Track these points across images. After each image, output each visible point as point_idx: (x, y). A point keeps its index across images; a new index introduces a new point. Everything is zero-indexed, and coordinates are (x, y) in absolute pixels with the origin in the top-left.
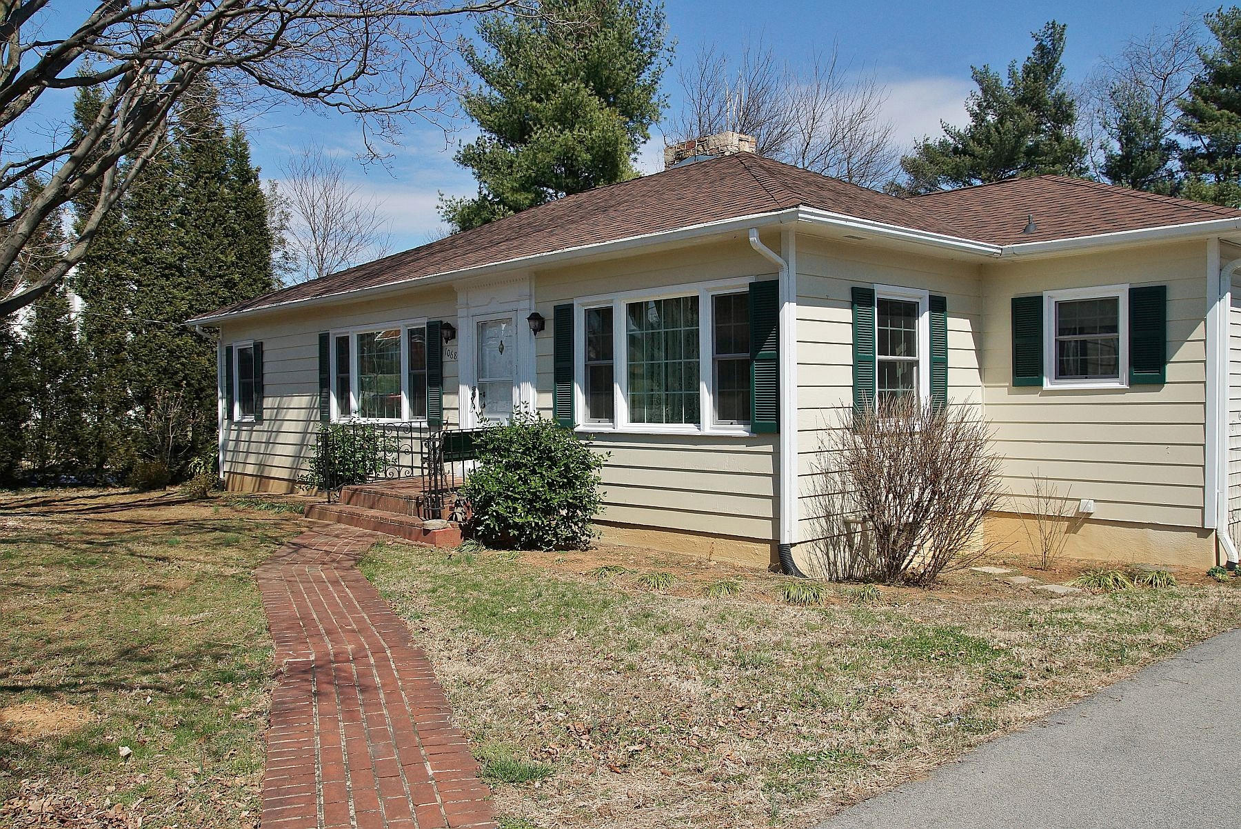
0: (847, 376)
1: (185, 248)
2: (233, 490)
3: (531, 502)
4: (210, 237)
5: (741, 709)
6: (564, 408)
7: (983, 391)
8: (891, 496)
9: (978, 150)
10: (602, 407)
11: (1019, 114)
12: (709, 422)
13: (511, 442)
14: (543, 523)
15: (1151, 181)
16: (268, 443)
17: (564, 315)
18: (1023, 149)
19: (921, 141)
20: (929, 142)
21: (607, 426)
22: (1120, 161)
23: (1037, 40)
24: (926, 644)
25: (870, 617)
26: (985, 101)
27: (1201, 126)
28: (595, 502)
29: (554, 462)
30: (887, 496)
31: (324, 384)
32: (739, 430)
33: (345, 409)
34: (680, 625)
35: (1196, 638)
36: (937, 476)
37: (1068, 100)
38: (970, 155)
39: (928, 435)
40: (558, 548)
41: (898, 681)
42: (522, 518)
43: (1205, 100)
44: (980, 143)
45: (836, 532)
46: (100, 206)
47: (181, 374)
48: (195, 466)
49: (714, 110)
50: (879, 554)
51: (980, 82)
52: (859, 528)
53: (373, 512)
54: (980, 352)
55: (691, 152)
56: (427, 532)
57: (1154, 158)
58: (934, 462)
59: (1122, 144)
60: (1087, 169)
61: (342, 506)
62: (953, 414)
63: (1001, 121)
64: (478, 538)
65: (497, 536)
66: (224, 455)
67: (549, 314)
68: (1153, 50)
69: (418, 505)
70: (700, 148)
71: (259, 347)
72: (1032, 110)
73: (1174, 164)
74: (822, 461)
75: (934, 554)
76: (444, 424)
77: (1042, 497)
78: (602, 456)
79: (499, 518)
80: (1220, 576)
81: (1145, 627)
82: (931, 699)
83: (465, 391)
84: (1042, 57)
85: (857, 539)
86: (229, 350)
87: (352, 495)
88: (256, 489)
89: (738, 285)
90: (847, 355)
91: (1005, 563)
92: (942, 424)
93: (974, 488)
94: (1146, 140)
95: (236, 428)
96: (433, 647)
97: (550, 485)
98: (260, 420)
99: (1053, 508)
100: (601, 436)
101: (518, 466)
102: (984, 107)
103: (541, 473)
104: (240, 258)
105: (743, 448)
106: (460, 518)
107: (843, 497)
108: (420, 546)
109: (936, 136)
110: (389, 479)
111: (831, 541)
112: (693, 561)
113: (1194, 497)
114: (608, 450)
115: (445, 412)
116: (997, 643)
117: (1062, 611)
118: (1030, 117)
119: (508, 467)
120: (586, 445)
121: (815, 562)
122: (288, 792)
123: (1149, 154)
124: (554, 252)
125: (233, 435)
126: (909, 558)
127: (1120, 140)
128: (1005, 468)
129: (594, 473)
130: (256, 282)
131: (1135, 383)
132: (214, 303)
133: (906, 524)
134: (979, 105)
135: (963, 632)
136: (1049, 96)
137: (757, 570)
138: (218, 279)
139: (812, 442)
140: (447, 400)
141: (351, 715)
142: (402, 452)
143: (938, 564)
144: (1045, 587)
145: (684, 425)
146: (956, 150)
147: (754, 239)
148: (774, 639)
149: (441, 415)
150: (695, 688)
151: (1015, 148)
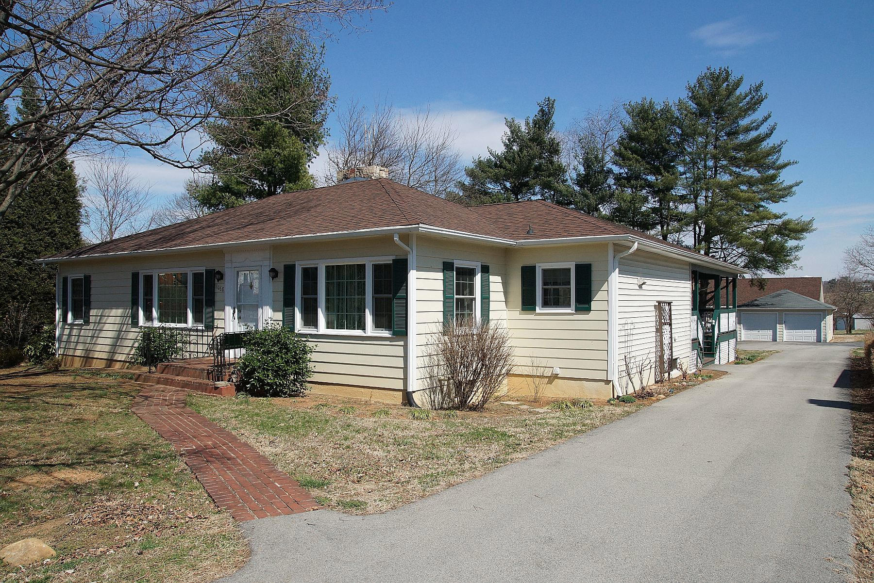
0: (440, 306)
1: (23, 210)
2: (65, 366)
3: (276, 371)
4: (40, 204)
5: (402, 460)
6: (289, 321)
7: (507, 322)
8: (462, 367)
9: (508, 166)
10: (311, 320)
11: (530, 147)
12: (370, 329)
13: (265, 340)
14: (283, 382)
15: (600, 189)
16: (93, 337)
17: (290, 270)
18: (533, 167)
19: (476, 158)
20: (481, 159)
21: (313, 331)
22: (584, 177)
23: (540, 106)
24: (480, 434)
25: (453, 424)
26: (512, 138)
27: (623, 163)
28: (310, 371)
29: (288, 350)
30: (460, 367)
31: (135, 303)
32: (386, 334)
33: (149, 317)
34: (365, 429)
35: (594, 427)
36: (484, 357)
37: (556, 141)
38: (504, 169)
39: (480, 336)
40: (290, 396)
41: (468, 449)
42: (271, 380)
43: (626, 149)
44: (509, 162)
45: (435, 385)
46: (8, 197)
47: (18, 291)
48: (28, 350)
49: (357, 137)
50: (456, 395)
51: (510, 127)
52: (446, 383)
53: (180, 378)
54: (506, 293)
55: (353, 175)
56: (216, 388)
57: (601, 177)
58: (483, 350)
59: (585, 168)
60: (567, 180)
61: (158, 375)
62: (492, 324)
63: (521, 150)
64: (246, 391)
65: (257, 390)
66: (59, 344)
67: (281, 269)
68: (600, 118)
69: (208, 374)
70: (358, 174)
71: (88, 279)
72: (537, 145)
73: (611, 181)
74: (428, 349)
75: (483, 395)
76: (215, 328)
77: (535, 366)
78: (313, 347)
79: (260, 380)
80: (612, 402)
81: (574, 424)
82: (482, 454)
83: (229, 310)
84: (543, 116)
85: (445, 388)
86: (65, 280)
87: (165, 368)
88: (83, 365)
89: (388, 260)
90: (440, 296)
91: (517, 400)
92: (487, 331)
93: (501, 363)
94: (596, 167)
95: (69, 327)
96: (252, 441)
97: (287, 362)
98: (87, 322)
99: (539, 372)
100: (312, 336)
101: (269, 352)
102: (512, 141)
103: (281, 356)
104: (59, 217)
105: (388, 343)
106: (234, 380)
107: (438, 367)
108: (214, 396)
109: (485, 156)
110: (185, 359)
111: (432, 390)
112: (363, 401)
113: (602, 365)
114: (316, 343)
115: (215, 320)
116: (509, 433)
117: (541, 419)
118: (536, 149)
119: (264, 353)
120: (305, 341)
121: (425, 401)
122: (221, 494)
123: (598, 175)
124: (287, 237)
125: (67, 332)
126: (471, 397)
127: (584, 166)
128: (517, 352)
129: (309, 355)
130: (70, 233)
131: (577, 310)
132: (41, 246)
133: (469, 381)
134: (509, 140)
135: (496, 429)
136: (547, 137)
137: (395, 405)
138: (45, 231)
139: (423, 340)
140: (217, 314)
141: (229, 469)
142: (192, 343)
143: (485, 401)
144: (535, 410)
145: (356, 331)
146: (496, 165)
147: (396, 239)
148: (411, 434)
149: (213, 322)
150: (380, 453)
151: (528, 166)
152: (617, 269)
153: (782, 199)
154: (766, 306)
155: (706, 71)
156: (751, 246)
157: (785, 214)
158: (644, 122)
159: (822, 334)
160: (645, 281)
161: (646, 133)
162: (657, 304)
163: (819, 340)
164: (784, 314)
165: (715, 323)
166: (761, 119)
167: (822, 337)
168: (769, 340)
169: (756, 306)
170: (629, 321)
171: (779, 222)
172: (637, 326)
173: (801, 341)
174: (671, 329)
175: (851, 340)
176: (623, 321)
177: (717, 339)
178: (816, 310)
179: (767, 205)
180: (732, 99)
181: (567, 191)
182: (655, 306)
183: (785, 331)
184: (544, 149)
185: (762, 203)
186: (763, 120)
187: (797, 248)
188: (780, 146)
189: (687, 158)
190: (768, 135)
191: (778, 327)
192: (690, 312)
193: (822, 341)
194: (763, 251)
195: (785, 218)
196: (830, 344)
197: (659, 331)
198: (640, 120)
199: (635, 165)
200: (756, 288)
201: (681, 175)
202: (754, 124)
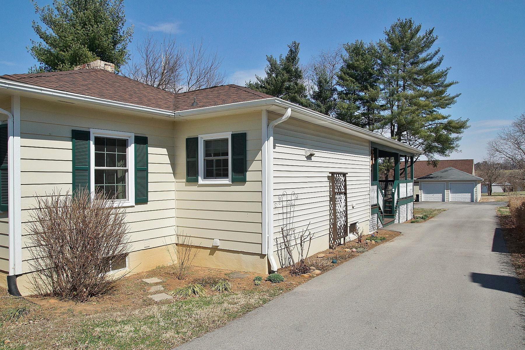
0: (67, 178)
9: (268, 87)
11: (283, 74)
18: (284, 87)
19: (248, 82)
20: (251, 83)
22: (318, 93)
23: (289, 47)
27: (343, 83)
37: (299, 70)
38: (265, 89)
43: (345, 74)
44: (269, 85)
51: (269, 61)
54: (173, 165)
57: (329, 93)
59: (318, 88)
60: (307, 96)
63: (277, 76)
68: (330, 55)
70: (88, 68)
72: (287, 73)
73: (335, 96)
84: (292, 54)
90: (69, 166)
94: (325, 86)
102: (272, 70)
109: (254, 81)
118: (286, 76)
123: (327, 92)
127: (318, 86)
131: (234, 180)
134: (270, 70)
136: (294, 67)
146: (261, 87)
151: (281, 86)
152: (272, 138)
153: (448, 106)
154: (437, 178)
155: (397, 21)
156: (427, 137)
157: (449, 116)
158: (357, 56)
159: (474, 196)
160: (314, 153)
161: (358, 63)
162: (330, 175)
163: (472, 201)
164: (449, 184)
165: (395, 191)
166: (433, 53)
167: (475, 198)
168: (440, 201)
169: (430, 178)
170: (289, 192)
171: (445, 121)
172: (300, 197)
173: (461, 201)
174: (346, 198)
175: (493, 200)
176: (281, 192)
177: (397, 204)
178: (469, 180)
179: (438, 110)
180: (414, 40)
181: (306, 102)
182: (328, 177)
183: (450, 194)
184: (292, 75)
185: (434, 109)
186: (435, 53)
187: (457, 139)
188: (446, 71)
189: (386, 80)
190: (438, 64)
191: (445, 192)
192: (369, 182)
193: (474, 201)
194: (435, 141)
195: (450, 119)
196: (481, 203)
197: (333, 200)
198: (354, 55)
199: (350, 84)
200: (431, 166)
201: (381, 91)
202: (429, 56)
